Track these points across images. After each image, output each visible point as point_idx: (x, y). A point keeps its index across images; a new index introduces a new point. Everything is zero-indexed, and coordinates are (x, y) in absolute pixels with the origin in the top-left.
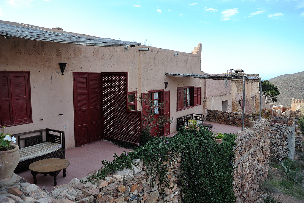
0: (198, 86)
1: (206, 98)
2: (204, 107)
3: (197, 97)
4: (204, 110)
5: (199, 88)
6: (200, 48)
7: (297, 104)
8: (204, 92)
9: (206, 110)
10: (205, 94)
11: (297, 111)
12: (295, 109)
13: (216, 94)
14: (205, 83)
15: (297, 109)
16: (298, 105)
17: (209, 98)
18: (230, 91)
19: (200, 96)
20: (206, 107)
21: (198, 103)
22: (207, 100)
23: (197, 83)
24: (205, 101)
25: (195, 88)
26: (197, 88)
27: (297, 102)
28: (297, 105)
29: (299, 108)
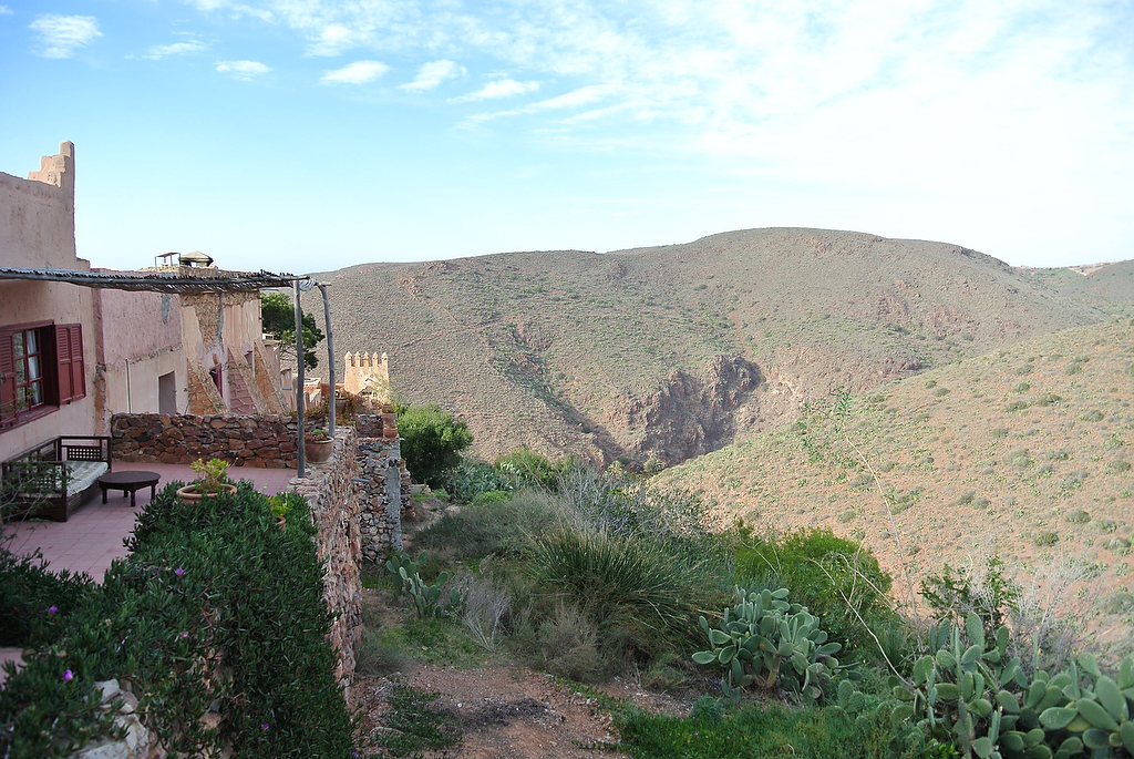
0: (70, 320)
1: (102, 367)
2: (100, 404)
3: (70, 365)
4: (98, 419)
5: (74, 326)
6: (69, 163)
7: (361, 370)
8: (93, 344)
9: (108, 417)
10: (100, 353)
11: (364, 393)
12: (357, 387)
13: (137, 350)
14: (97, 307)
15: (362, 387)
16: (365, 373)
17: (113, 366)
18: (180, 335)
19: (82, 362)
20: (106, 405)
21: (76, 391)
22: (109, 376)
23: (65, 306)
24: (100, 380)
25: (62, 327)
26: (68, 329)
27: (362, 365)
28: (361, 373)
29: (368, 383)
